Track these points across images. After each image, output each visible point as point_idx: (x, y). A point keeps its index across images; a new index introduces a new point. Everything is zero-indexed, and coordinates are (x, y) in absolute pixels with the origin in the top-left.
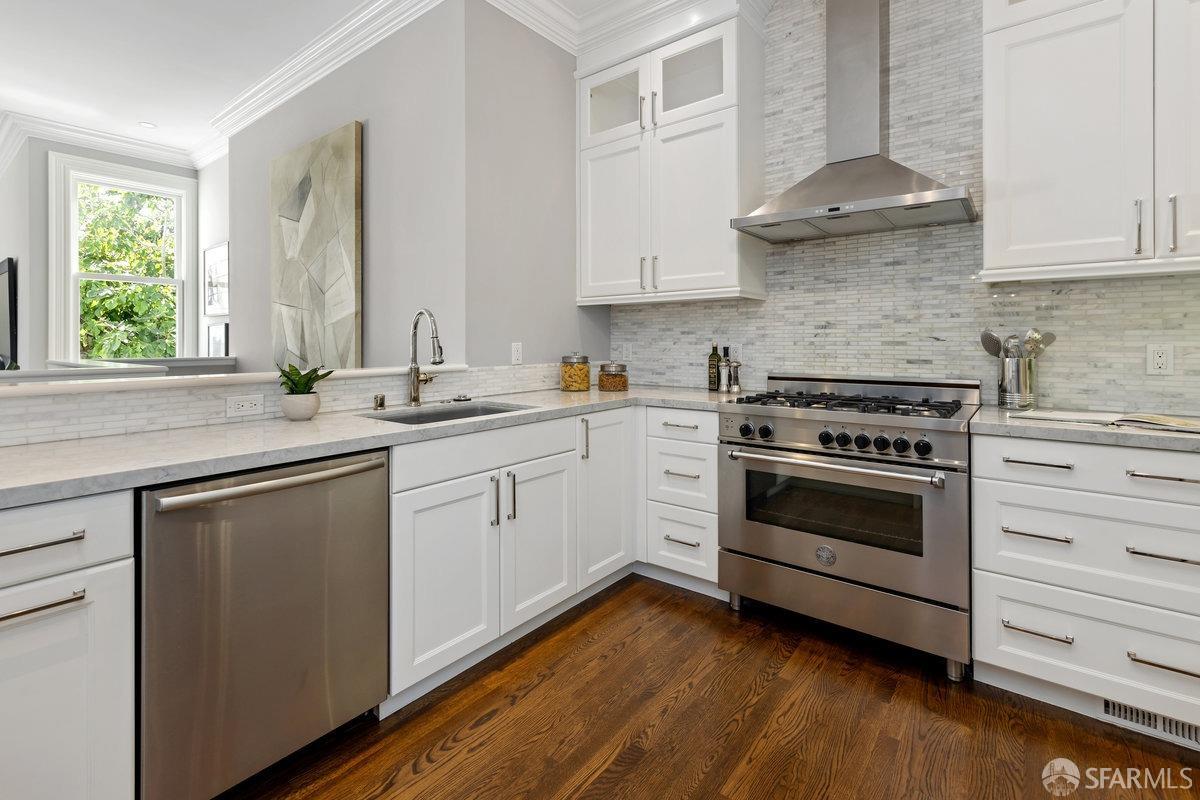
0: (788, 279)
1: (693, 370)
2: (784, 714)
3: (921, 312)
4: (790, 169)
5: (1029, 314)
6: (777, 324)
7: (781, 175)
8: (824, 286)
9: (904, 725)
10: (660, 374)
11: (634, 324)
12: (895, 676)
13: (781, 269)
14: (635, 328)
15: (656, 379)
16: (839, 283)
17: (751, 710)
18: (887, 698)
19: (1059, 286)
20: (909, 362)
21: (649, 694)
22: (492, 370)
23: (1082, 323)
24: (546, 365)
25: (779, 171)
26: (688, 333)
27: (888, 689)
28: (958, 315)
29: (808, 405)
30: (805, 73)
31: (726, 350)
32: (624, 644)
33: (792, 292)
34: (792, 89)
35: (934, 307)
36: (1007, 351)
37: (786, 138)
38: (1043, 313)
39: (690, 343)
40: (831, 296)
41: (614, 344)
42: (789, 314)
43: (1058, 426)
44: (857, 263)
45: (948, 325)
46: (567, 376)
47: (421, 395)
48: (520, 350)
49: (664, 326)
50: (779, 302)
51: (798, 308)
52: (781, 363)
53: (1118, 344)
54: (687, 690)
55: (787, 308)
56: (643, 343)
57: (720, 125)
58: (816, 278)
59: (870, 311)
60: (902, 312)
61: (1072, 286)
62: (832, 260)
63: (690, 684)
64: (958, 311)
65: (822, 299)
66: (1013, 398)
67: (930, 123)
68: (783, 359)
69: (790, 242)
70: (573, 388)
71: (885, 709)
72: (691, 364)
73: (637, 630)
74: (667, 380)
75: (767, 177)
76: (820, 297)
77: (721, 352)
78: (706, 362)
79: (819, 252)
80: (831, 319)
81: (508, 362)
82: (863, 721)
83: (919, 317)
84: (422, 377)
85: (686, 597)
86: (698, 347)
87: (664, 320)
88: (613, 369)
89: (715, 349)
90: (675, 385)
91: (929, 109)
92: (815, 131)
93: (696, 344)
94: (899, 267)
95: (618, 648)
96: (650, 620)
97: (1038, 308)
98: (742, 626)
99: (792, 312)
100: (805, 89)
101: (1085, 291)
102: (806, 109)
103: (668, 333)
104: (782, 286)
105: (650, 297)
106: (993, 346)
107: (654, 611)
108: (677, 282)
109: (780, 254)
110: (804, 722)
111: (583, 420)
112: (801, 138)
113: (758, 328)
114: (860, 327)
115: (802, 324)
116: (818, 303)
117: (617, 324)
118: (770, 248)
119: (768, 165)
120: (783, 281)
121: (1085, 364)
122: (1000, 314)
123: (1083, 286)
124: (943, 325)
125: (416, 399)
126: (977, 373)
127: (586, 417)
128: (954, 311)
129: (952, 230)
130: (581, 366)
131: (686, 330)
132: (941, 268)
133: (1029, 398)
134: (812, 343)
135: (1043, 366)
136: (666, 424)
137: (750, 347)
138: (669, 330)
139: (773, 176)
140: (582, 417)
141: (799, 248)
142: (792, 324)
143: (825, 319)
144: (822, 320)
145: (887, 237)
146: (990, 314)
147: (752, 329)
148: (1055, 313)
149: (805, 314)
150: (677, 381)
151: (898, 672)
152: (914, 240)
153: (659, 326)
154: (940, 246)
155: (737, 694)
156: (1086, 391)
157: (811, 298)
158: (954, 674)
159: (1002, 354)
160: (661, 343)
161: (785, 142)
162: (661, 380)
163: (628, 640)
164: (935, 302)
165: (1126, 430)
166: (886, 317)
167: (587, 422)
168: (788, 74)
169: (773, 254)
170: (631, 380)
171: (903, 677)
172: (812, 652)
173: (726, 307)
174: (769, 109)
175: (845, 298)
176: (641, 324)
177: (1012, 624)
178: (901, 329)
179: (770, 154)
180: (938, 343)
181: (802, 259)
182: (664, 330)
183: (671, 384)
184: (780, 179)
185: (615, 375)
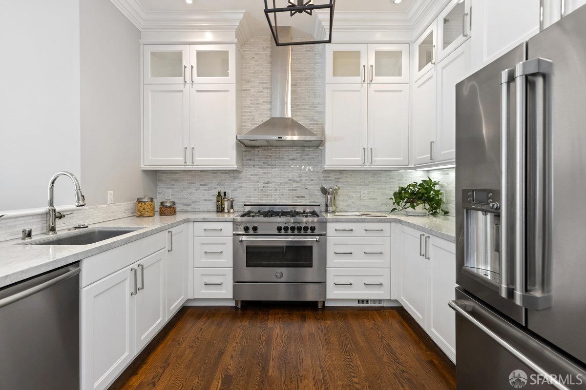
0: (252, 163)
1: (206, 203)
2: (276, 339)
3: (302, 178)
4: (254, 115)
5: (333, 180)
6: (247, 182)
7: (249, 117)
8: (267, 167)
9: (313, 327)
10: (188, 205)
11: (172, 180)
12: (304, 313)
13: (249, 158)
14: (173, 182)
15: (185, 208)
16: (273, 166)
17: (264, 343)
18: (305, 321)
19: (341, 172)
20: (297, 197)
21: (221, 353)
22: (97, 208)
23: (346, 184)
24: (126, 203)
25: (249, 115)
26: (204, 185)
27: (304, 318)
28: (313, 180)
29: (271, 216)
30: (260, 76)
31: (225, 193)
32: (198, 338)
33: (254, 168)
34: (254, 82)
35: (306, 177)
36: (329, 193)
37: (251, 102)
38: (336, 180)
39: (205, 190)
40: (270, 171)
41: (159, 190)
42: (253, 178)
43: (344, 217)
44: (280, 158)
45: (310, 183)
46: (141, 209)
47: (56, 226)
48: (113, 196)
49: (190, 182)
50: (248, 172)
51: (256, 175)
52: (249, 199)
53: (354, 190)
54: (237, 345)
55: (252, 175)
56: (178, 190)
57: (228, 91)
58: (264, 163)
59: (284, 178)
60: (295, 178)
61: (344, 172)
62: (270, 156)
63: (237, 343)
64: (314, 179)
65: (266, 172)
66: (330, 209)
67: (304, 109)
68: (250, 197)
69: (254, 147)
70: (146, 215)
71: (306, 325)
72: (206, 200)
73: (201, 330)
74: (192, 208)
75: (243, 117)
76: (265, 171)
77: (222, 195)
78: (215, 199)
79: (265, 152)
80: (270, 180)
81: (105, 202)
82: (302, 331)
83: (301, 180)
84: (58, 215)
85: (216, 309)
86: (209, 191)
87: (190, 178)
88: (168, 204)
89: (219, 193)
90: (197, 210)
91: (304, 104)
92: (264, 102)
93: (208, 190)
94: (294, 161)
95: (196, 340)
96: (205, 324)
97: (335, 178)
98: (245, 313)
99: (254, 176)
100: (259, 83)
101: (347, 173)
102: (260, 92)
103: (193, 185)
104: (249, 165)
105: (189, 167)
106: (324, 191)
107: (204, 320)
108: (204, 161)
109: (249, 151)
110: (284, 339)
111: (169, 232)
112: (258, 104)
113: (239, 183)
114: (281, 183)
115: (258, 182)
116: (264, 173)
117: (161, 180)
118: (244, 149)
119: (244, 112)
120: (250, 163)
121: (346, 197)
122: (325, 180)
123: (346, 172)
124: (308, 184)
125: (53, 229)
126: (318, 201)
127: (170, 230)
128: (312, 179)
129: (312, 149)
130: (150, 203)
131: (203, 183)
132: (308, 163)
133: (334, 209)
134: (262, 190)
135: (337, 198)
136: (205, 230)
137: (235, 192)
138: (193, 183)
139: (246, 117)
140: (168, 230)
141: (257, 150)
142: (253, 182)
143: (268, 180)
144: (266, 181)
145: (290, 149)
146: (322, 180)
147: (236, 184)
148: (340, 180)
149: (259, 178)
150: (198, 208)
151: (304, 311)
152: (300, 151)
153: (188, 182)
154: (308, 155)
155: (257, 339)
156: (347, 205)
157: (261, 171)
158: (320, 306)
159: (327, 194)
160: (189, 190)
161: (251, 104)
162: (189, 208)
163: (199, 335)
164: (306, 175)
165: (363, 217)
166: (290, 180)
167: (171, 232)
168: (252, 75)
169: (246, 151)
170: (177, 209)
171: (307, 312)
172: (275, 314)
173: (224, 173)
174: (244, 88)
175: (275, 172)
176: (177, 180)
177: (337, 283)
178: (295, 185)
179: (245, 107)
180: (307, 190)
181: (258, 155)
182: (190, 183)
183: (194, 210)
184: (249, 119)
185: (170, 207)
